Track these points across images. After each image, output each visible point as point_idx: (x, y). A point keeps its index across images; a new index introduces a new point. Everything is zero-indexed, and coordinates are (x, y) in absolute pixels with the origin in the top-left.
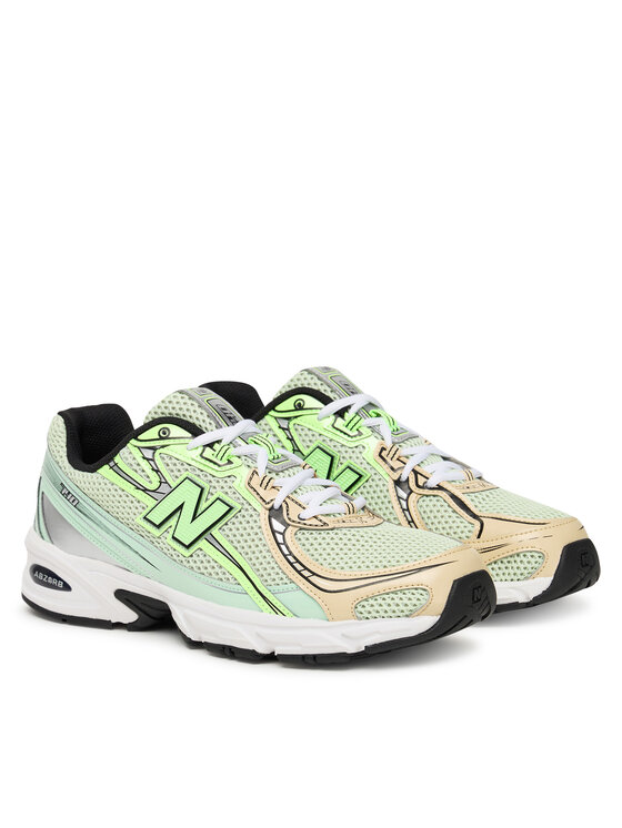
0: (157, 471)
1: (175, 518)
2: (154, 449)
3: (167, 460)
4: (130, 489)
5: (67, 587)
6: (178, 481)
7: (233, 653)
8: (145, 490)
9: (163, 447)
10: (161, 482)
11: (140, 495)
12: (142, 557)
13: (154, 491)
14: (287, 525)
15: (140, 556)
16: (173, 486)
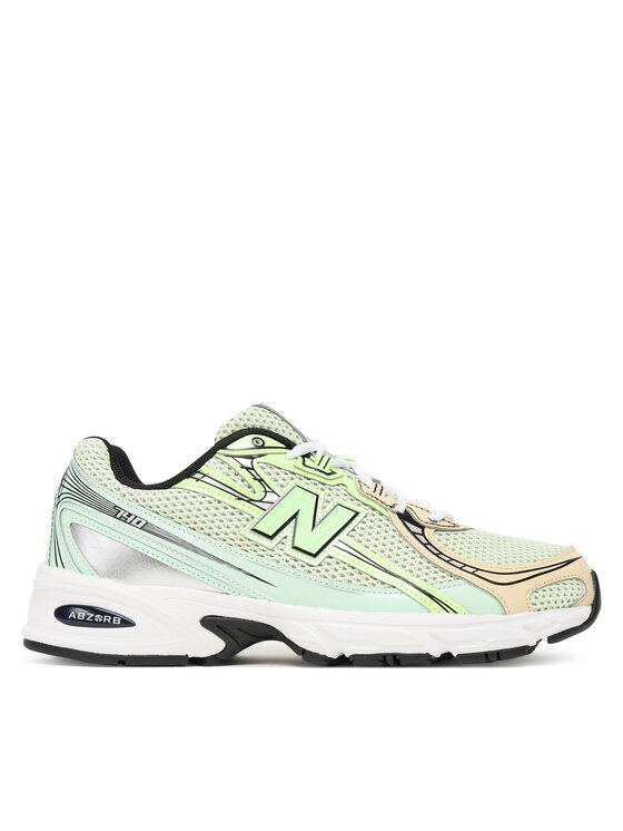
0: (261, 480)
2: (251, 457)
3: (268, 469)
4: (230, 500)
5: (126, 623)
6: (286, 490)
7: (398, 661)
8: (250, 501)
9: (260, 456)
10: (266, 492)
11: (243, 505)
12: (248, 574)
13: (260, 501)
14: (423, 528)
15: (244, 572)
16: (282, 495)
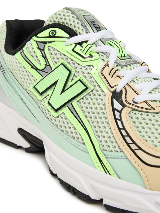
0: (45, 58)
1: (51, 90)
2: (45, 43)
3: (52, 51)
4: (28, 67)
6: (57, 65)
8: (37, 69)
9: (51, 42)
10: (46, 65)
11: (33, 72)
12: (31, 112)
13: (41, 70)
14: (124, 106)
15: (30, 110)
16: (53, 68)
